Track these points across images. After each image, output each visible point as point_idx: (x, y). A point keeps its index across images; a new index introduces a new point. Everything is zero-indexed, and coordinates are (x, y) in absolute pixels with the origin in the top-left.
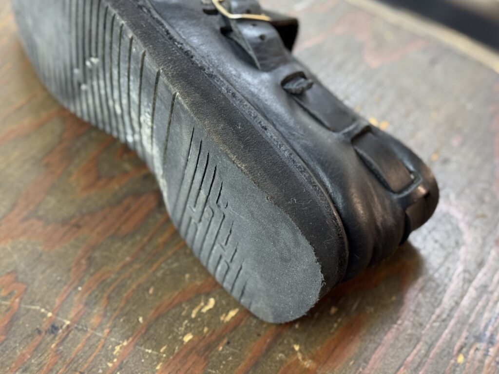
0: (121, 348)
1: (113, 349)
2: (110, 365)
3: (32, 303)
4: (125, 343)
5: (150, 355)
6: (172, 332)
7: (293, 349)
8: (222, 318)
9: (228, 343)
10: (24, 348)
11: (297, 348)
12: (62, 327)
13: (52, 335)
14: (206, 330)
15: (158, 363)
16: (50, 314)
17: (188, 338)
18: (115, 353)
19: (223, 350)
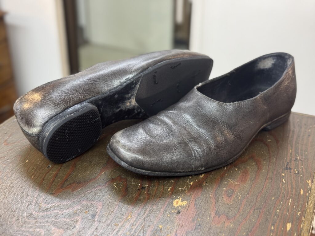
0: (170, 189)
1: (168, 190)
2: (169, 194)
3: (131, 183)
4: (171, 188)
5: (181, 189)
6: (185, 183)
7: (229, 181)
8: (200, 177)
9: (206, 182)
10: (136, 194)
11: (230, 180)
12: (146, 187)
13: (144, 190)
14: (196, 180)
15: (185, 191)
16: (139, 185)
17: (192, 183)
18: (169, 191)
19: (205, 184)
